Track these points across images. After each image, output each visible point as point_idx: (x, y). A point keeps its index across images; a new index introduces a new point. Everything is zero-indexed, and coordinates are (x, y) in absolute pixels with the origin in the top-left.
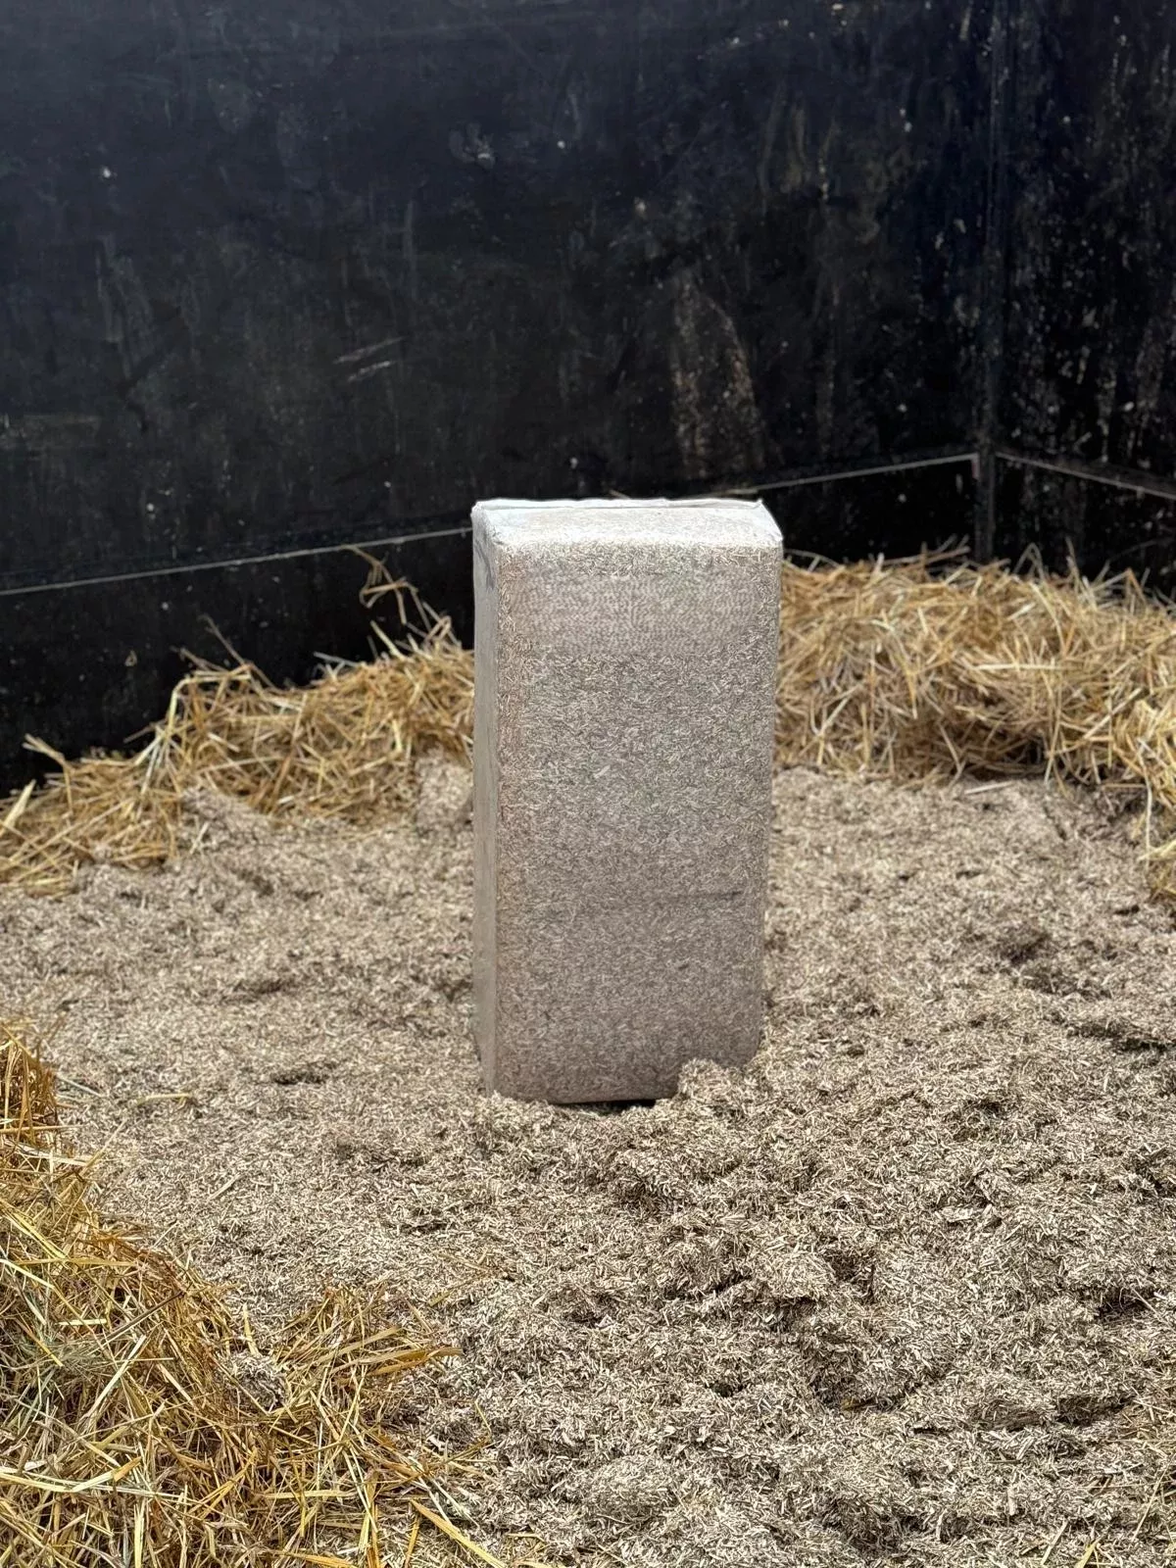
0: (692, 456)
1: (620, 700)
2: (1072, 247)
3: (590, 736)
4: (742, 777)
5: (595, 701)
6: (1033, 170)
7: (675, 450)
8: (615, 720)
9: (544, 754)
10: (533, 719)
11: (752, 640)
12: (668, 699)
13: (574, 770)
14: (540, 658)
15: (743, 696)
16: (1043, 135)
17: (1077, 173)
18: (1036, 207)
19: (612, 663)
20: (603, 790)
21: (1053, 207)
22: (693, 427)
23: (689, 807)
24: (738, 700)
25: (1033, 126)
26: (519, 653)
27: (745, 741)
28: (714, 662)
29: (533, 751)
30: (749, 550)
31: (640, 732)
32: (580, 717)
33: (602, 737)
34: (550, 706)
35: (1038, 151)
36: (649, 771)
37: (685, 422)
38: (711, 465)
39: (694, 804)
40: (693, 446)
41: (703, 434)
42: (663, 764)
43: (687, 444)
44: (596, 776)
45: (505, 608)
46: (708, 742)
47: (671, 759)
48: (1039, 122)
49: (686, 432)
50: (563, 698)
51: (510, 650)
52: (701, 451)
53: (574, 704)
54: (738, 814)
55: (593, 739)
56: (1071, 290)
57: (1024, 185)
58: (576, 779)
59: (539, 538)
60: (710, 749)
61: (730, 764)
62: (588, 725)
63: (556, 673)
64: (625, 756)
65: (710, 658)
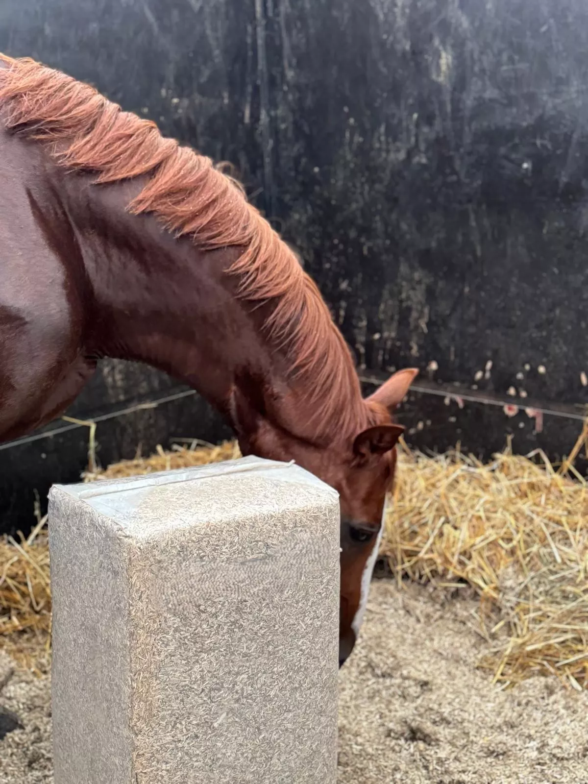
0: (114, 387)
1: (233, 654)
2: (327, 244)
3: (210, 691)
4: (321, 692)
5: (213, 659)
6: (295, 199)
7: (103, 386)
8: (229, 673)
9: (174, 718)
10: (164, 689)
11: (325, 581)
12: (268, 643)
13: (198, 725)
14: (168, 633)
15: (321, 626)
16: (300, 178)
17: (327, 202)
18: (299, 222)
19: (225, 624)
20: (222, 735)
21: (312, 221)
22: (113, 368)
23: (287, 730)
24: (317, 631)
25: (293, 174)
26: (150, 633)
27: (323, 663)
28: (300, 604)
29: (163, 718)
30: (319, 508)
31: (249, 678)
32: (202, 677)
33: (219, 690)
34: (178, 674)
35: (298, 188)
36: (256, 709)
37: (107, 365)
38: (126, 391)
39: (289, 726)
40: (114, 381)
41: (120, 372)
42: (267, 698)
43: (110, 380)
44: (216, 725)
45: (136, 596)
46: (298, 672)
47: (272, 693)
48: (296, 170)
49: (109, 372)
50: (188, 664)
51: (141, 632)
52: (119, 383)
53: (197, 668)
54: (320, 723)
55: (213, 694)
56: (330, 269)
57: (290, 208)
58: (200, 731)
59: (160, 527)
60: (299, 677)
61: (314, 685)
62: (209, 682)
63: (182, 644)
64: (237, 701)
65: (297, 602)
